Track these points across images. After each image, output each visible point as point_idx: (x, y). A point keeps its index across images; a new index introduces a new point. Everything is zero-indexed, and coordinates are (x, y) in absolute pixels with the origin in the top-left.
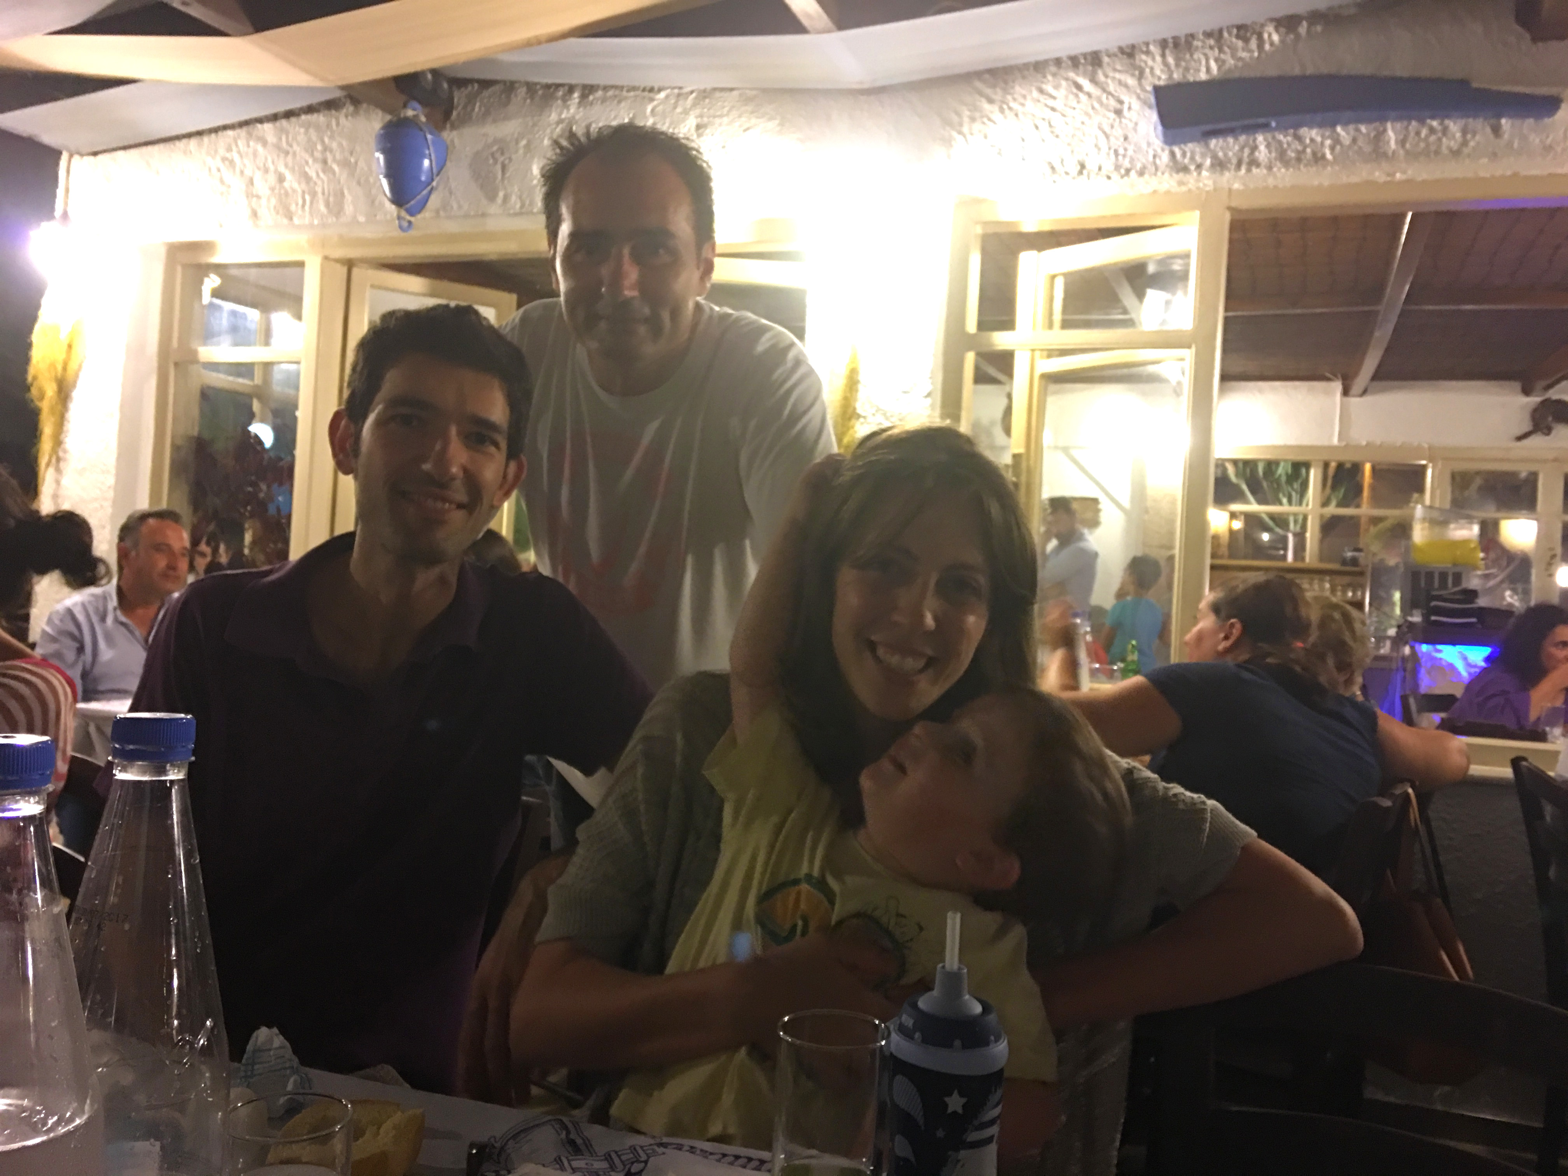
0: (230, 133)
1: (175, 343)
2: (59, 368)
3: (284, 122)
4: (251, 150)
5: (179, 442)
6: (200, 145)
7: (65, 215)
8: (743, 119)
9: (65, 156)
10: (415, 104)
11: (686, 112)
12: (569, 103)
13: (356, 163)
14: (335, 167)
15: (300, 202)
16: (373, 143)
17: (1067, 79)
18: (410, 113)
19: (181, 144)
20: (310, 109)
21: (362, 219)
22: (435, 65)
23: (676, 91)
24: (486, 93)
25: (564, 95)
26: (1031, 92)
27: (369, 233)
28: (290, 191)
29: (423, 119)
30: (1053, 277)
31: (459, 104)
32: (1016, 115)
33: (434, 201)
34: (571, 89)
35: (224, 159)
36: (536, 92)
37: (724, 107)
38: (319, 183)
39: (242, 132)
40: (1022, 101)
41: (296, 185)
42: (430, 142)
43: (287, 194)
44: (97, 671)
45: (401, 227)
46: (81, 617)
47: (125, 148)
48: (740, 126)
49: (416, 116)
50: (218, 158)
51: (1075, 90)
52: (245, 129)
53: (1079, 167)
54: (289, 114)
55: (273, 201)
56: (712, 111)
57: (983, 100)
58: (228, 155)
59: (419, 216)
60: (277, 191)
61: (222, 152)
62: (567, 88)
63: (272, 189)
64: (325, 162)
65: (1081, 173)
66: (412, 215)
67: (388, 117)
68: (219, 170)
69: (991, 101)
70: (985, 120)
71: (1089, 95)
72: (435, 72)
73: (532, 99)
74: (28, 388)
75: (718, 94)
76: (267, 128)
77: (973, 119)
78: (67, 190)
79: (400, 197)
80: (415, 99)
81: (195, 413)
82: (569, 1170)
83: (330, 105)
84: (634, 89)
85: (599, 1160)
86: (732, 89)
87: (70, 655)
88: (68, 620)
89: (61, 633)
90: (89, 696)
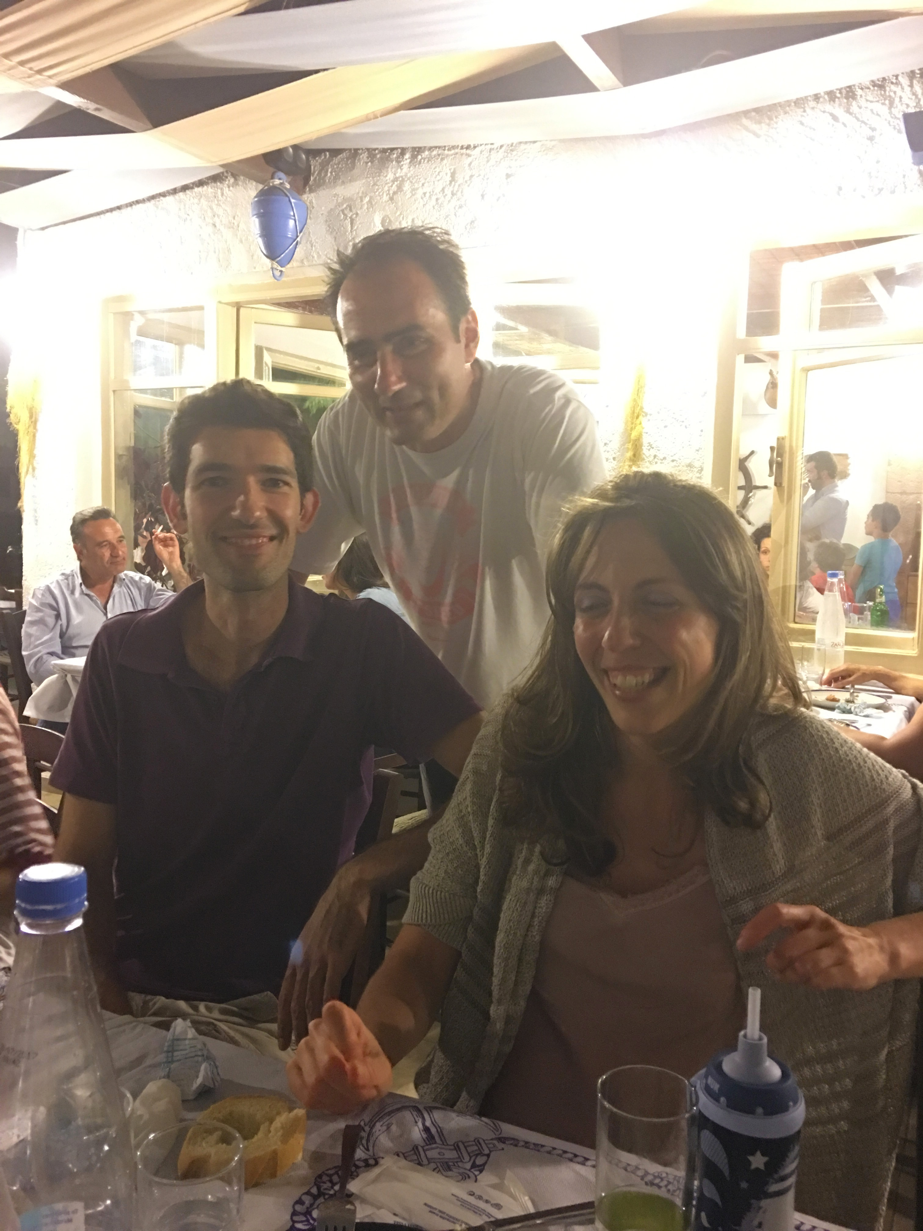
1: (112, 376)
2: (29, 399)
4: (158, 218)
9: (21, 233)
10: (281, 175)
12: (402, 163)
13: (238, 225)
14: (223, 229)
16: (250, 208)
17: (825, 112)
18: (277, 182)
20: (201, 183)
21: (245, 270)
23: (489, 147)
24: (336, 160)
25: (398, 157)
27: (252, 281)
29: (288, 186)
30: (813, 284)
31: (314, 172)
33: (299, 253)
34: (403, 151)
36: (375, 155)
38: (211, 243)
42: (293, 205)
44: (71, 631)
45: (274, 276)
46: (57, 592)
49: (281, 184)
51: (831, 121)
52: (153, 202)
54: (185, 188)
59: (288, 266)
62: (399, 151)
64: (214, 225)
65: (838, 194)
66: (282, 265)
67: (261, 187)
71: (845, 124)
72: (295, 147)
73: (372, 162)
74: (8, 415)
75: (523, 146)
76: (169, 200)
79: (272, 253)
80: (280, 170)
81: (132, 429)
82: (425, 1162)
83: (216, 179)
84: (453, 147)
85: (450, 1150)
86: (534, 142)
87: (51, 621)
88: (48, 595)
89: (43, 604)
90: (68, 650)
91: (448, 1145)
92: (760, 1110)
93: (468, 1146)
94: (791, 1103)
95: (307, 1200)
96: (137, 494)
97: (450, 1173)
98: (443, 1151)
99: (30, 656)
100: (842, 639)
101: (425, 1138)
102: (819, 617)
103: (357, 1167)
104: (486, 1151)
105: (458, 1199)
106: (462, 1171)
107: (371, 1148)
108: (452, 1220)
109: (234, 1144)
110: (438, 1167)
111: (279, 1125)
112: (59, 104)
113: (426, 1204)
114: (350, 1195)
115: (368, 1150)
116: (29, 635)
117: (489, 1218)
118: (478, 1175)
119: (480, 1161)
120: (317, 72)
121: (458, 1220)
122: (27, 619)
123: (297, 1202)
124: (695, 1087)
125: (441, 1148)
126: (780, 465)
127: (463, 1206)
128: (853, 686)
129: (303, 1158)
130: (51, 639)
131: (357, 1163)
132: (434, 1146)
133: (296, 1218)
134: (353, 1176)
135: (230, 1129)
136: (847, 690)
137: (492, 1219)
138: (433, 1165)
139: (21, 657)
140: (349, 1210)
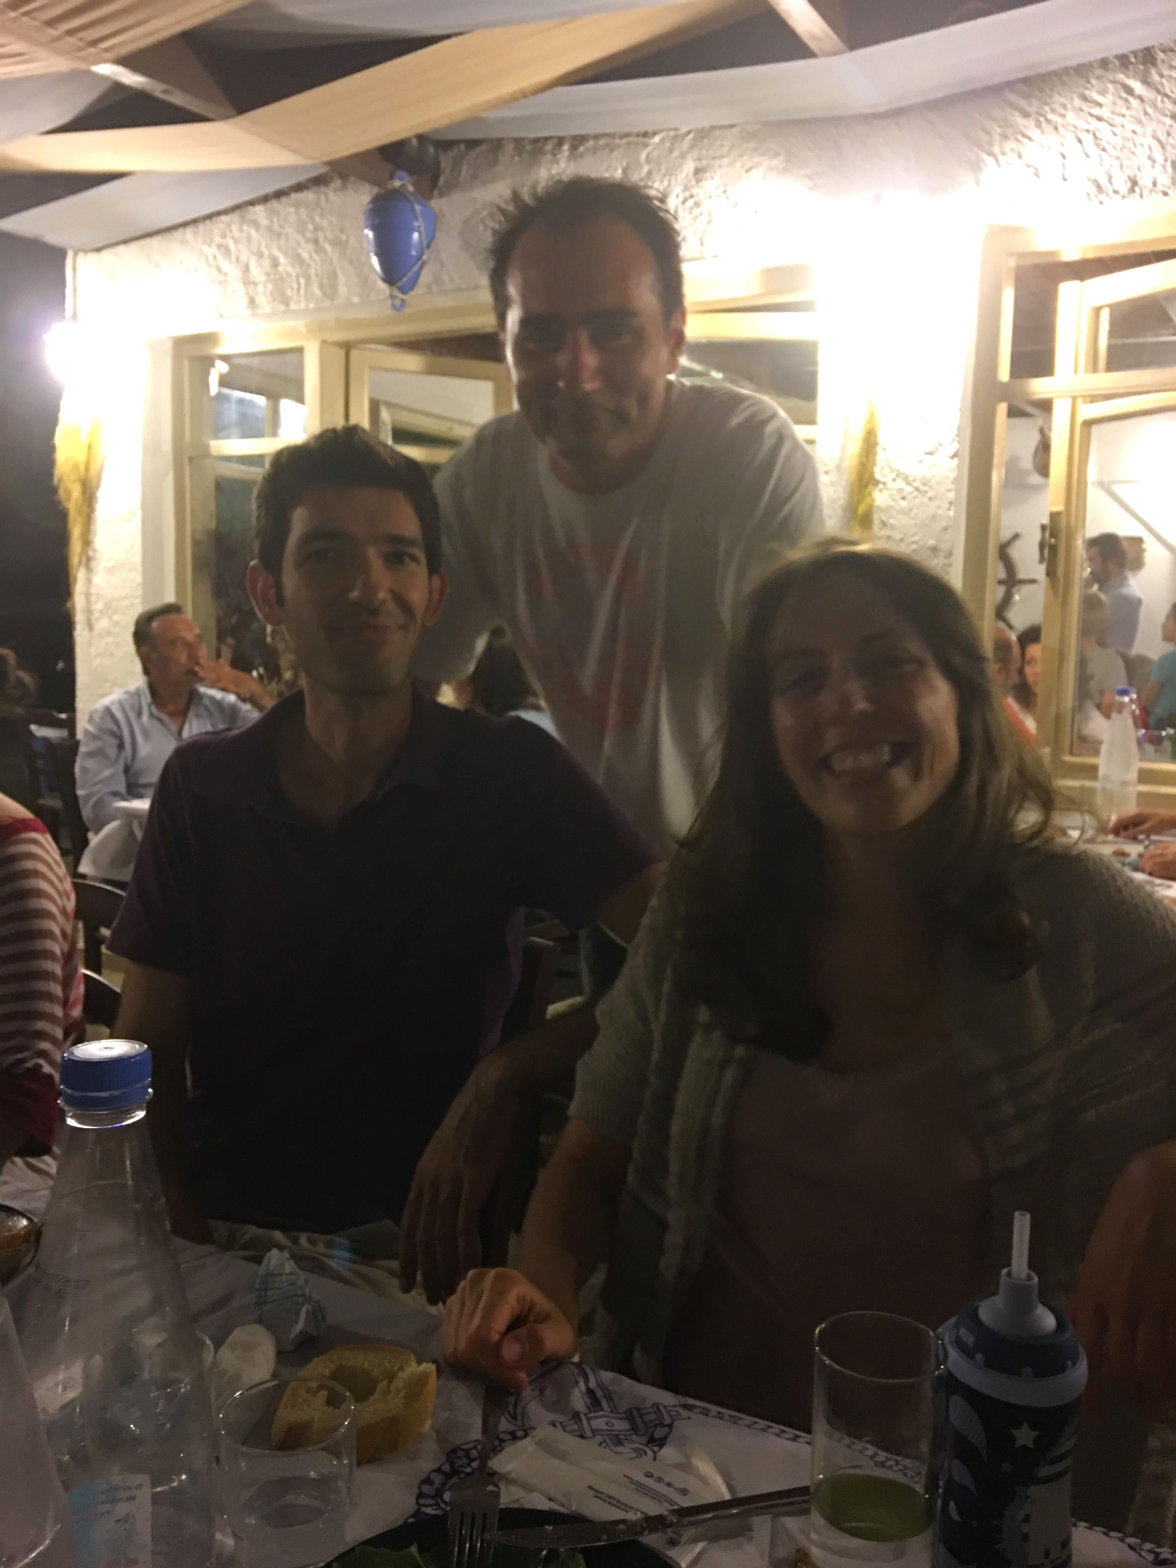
0: (224, 218)
1: (188, 439)
2: (82, 468)
3: (274, 204)
4: (244, 235)
5: (199, 537)
6: (196, 233)
7: (75, 316)
8: (745, 158)
9: (70, 255)
10: (402, 174)
11: (683, 156)
12: (559, 156)
13: (347, 241)
14: (328, 247)
15: (295, 286)
16: (361, 218)
17: (1114, 82)
18: (397, 183)
19: (178, 234)
20: (299, 188)
21: (356, 300)
22: (421, 130)
23: (672, 133)
24: (474, 153)
25: (554, 148)
26: (1072, 99)
27: (364, 314)
28: (285, 276)
29: (411, 188)
30: (1098, 310)
31: (445, 168)
32: (1056, 128)
33: (426, 277)
34: (560, 141)
35: (220, 246)
36: (523, 147)
37: (723, 146)
38: (313, 265)
39: (235, 217)
40: (1063, 112)
41: (290, 269)
42: (418, 213)
43: (282, 279)
44: (138, 765)
45: (394, 307)
46: (119, 715)
47: (126, 242)
48: (742, 167)
49: (403, 186)
50: (214, 245)
51: (1124, 95)
52: (238, 213)
53: (1129, 185)
54: (279, 194)
55: (270, 287)
56: (711, 153)
57: (1016, 114)
58: (223, 242)
59: (413, 293)
60: (272, 277)
61: (217, 239)
62: (556, 141)
63: (267, 274)
64: (316, 242)
65: (1132, 190)
66: (404, 293)
67: (375, 190)
68: (215, 257)
69: (1026, 115)
70: (1020, 137)
71: (1141, 98)
72: (421, 138)
73: (520, 155)
74: (55, 490)
75: (717, 132)
76: (259, 211)
77: (1005, 137)
78: (75, 290)
79: (391, 275)
80: (400, 167)
81: (212, 506)
82: (589, 1434)
83: (319, 181)
84: (627, 135)
85: (620, 1419)
86: (732, 126)
87: (112, 752)
88: (108, 719)
89: (102, 730)
90: (133, 791)
91: (618, 1413)
92: (1028, 1371)
93: (645, 1414)
94: (1070, 1363)
95: (438, 1479)
96: (220, 590)
97: (620, 1449)
98: (613, 1421)
99: (88, 796)
100: (1133, 775)
101: (589, 1405)
102: (1104, 748)
103: (502, 1441)
104: (667, 1421)
105: (632, 1481)
106: (635, 1446)
107: (519, 1418)
108: (624, 1508)
109: (344, 1406)
110: (605, 1441)
111: (401, 1384)
112: (118, 87)
113: (590, 1487)
114: (493, 1474)
115: (515, 1418)
116: (85, 770)
117: (672, 1505)
118: (658, 1451)
119: (659, 1433)
120: (448, 37)
121: (632, 1508)
122: (83, 749)
123: (423, 1482)
124: (942, 1340)
125: (609, 1417)
126: (1053, 549)
127: (638, 1490)
128: (1148, 837)
129: (432, 1427)
130: (113, 776)
131: (502, 1436)
132: (601, 1413)
133: (421, 1501)
134: (496, 1451)
135: (337, 1386)
136: (1141, 842)
137: (676, 1507)
138: (599, 1438)
139: (75, 798)
140: (492, 1492)
